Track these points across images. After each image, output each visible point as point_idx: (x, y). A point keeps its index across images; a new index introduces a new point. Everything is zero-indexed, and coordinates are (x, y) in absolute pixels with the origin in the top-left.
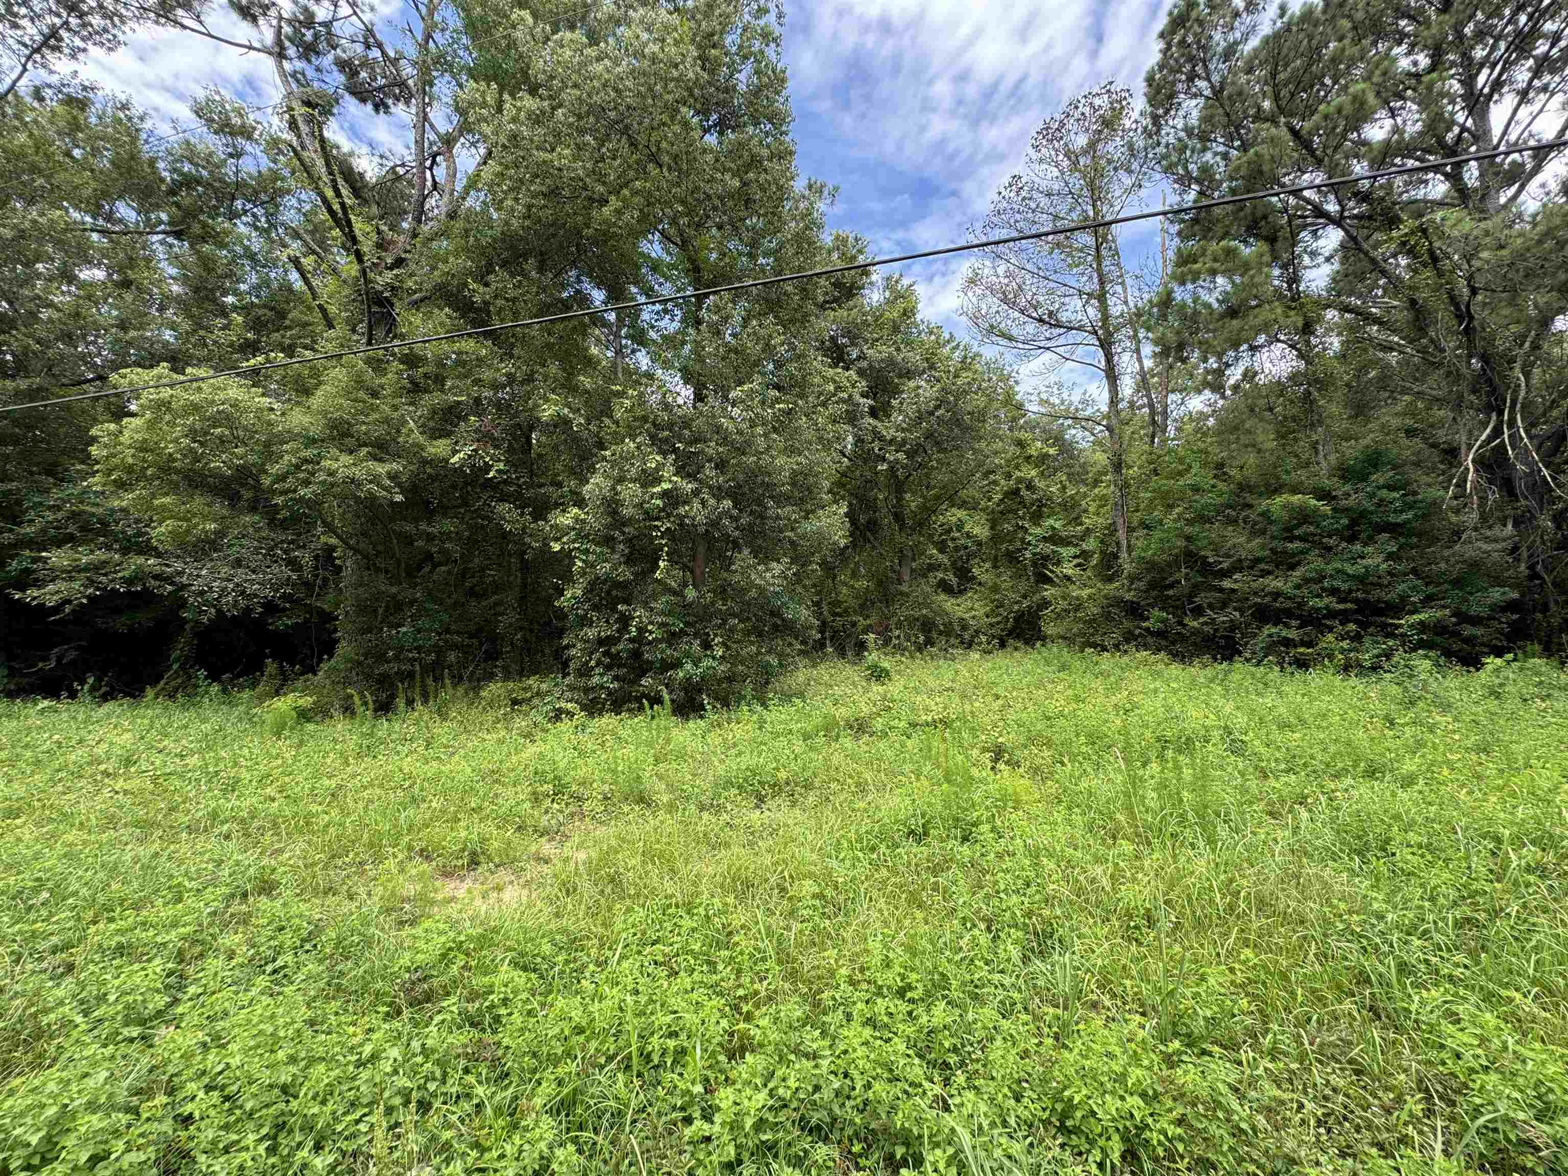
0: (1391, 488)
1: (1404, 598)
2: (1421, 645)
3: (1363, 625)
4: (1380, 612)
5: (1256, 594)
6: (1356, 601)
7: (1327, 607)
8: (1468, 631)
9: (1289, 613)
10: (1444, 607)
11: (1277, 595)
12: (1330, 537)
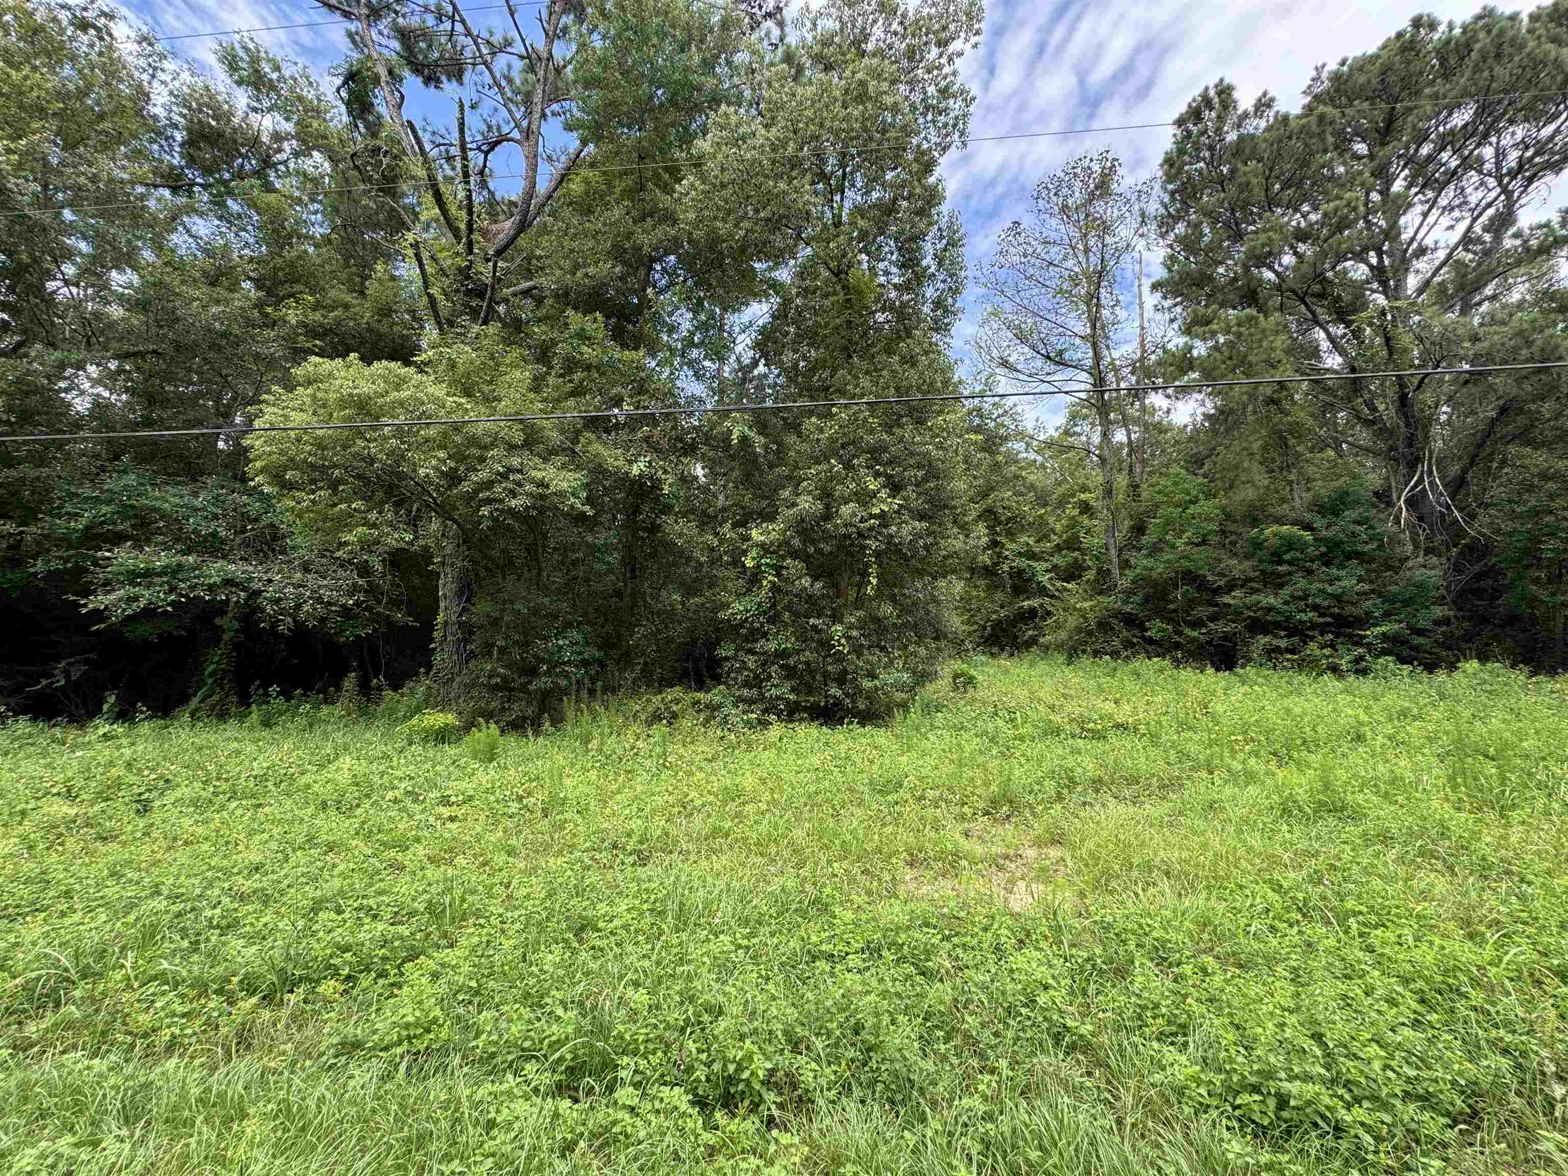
0: (1359, 523)
1: (1368, 614)
2: (1384, 652)
3: (1337, 635)
4: (1350, 625)
5: (1249, 608)
6: (1332, 615)
7: (1310, 621)
8: (1417, 640)
9: (1277, 625)
10: (1400, 622)
11: (1270, 609)
12: (1312, 561)
